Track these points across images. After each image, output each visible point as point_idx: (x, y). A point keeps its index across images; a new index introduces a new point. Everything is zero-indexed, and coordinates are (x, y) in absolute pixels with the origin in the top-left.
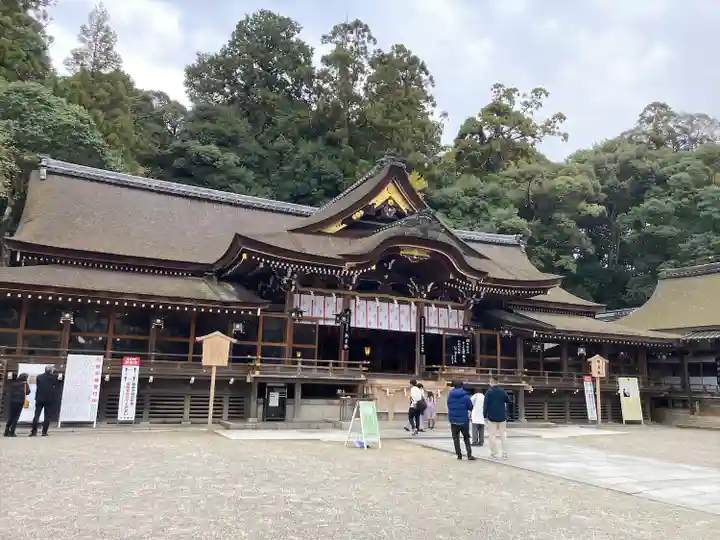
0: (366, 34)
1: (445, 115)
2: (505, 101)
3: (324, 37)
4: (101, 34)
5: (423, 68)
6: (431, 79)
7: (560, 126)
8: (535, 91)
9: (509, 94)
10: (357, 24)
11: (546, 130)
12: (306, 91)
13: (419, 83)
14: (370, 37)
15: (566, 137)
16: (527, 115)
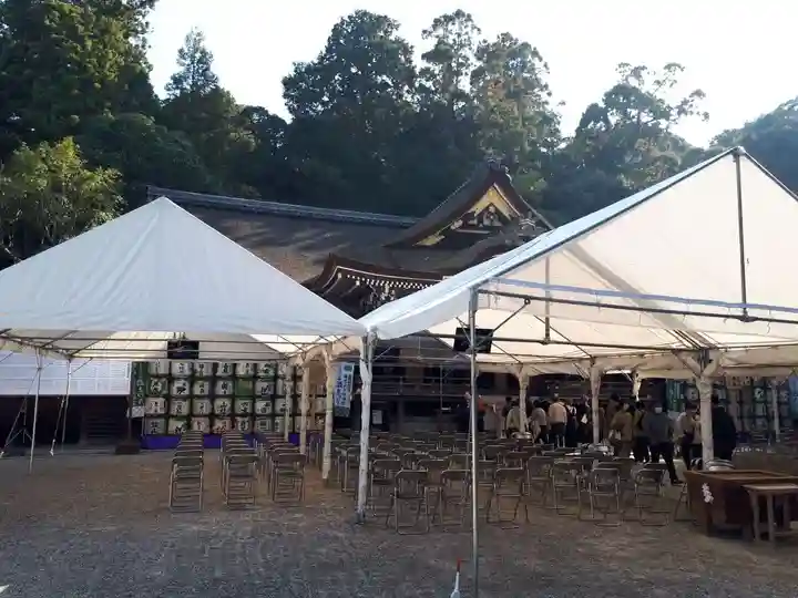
0: (470, 23)
1: (564, 103)
2: (633, 82)
3: (424, 32)
4: (198, 55)
5: (535, 53)
6: (546, 66)
7: (699, 105)
8: (668, 67)
9: (637, 72)
10: (459, 14)
11: (681, 111)
12: (408, 91)
13: (532, 70)
14: (474, 27)
15: (706, 116)
16: (659, 96)
